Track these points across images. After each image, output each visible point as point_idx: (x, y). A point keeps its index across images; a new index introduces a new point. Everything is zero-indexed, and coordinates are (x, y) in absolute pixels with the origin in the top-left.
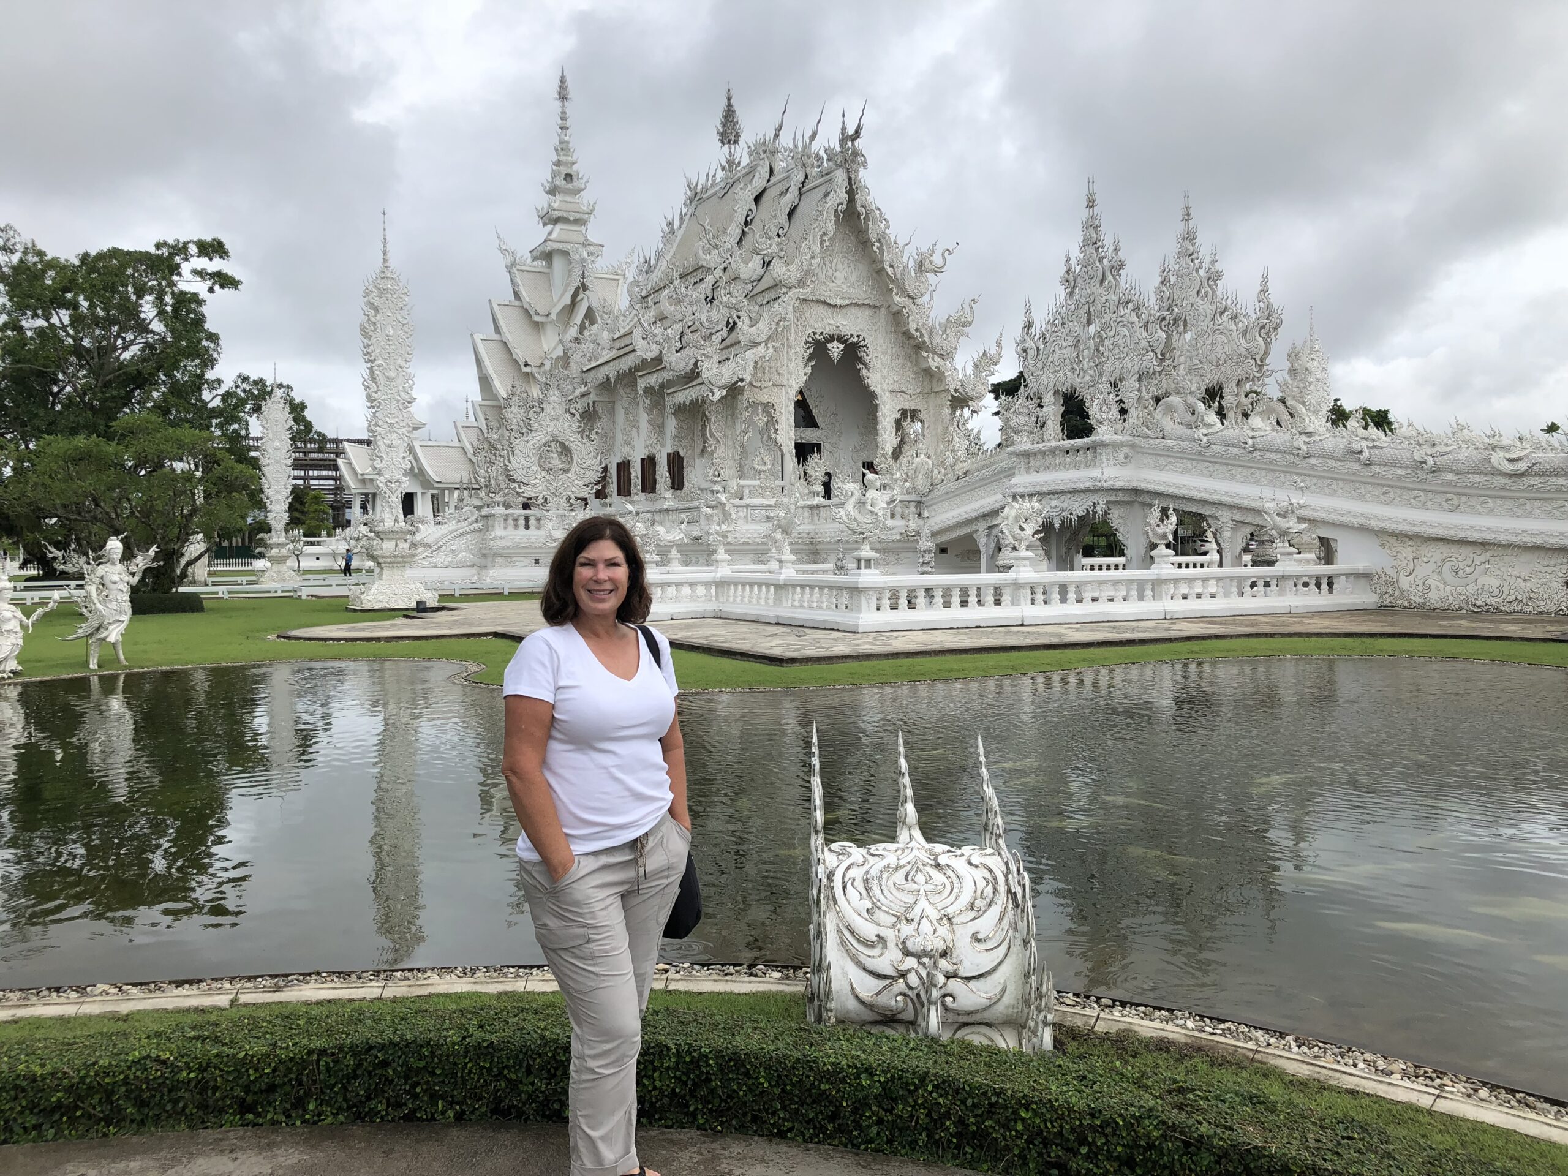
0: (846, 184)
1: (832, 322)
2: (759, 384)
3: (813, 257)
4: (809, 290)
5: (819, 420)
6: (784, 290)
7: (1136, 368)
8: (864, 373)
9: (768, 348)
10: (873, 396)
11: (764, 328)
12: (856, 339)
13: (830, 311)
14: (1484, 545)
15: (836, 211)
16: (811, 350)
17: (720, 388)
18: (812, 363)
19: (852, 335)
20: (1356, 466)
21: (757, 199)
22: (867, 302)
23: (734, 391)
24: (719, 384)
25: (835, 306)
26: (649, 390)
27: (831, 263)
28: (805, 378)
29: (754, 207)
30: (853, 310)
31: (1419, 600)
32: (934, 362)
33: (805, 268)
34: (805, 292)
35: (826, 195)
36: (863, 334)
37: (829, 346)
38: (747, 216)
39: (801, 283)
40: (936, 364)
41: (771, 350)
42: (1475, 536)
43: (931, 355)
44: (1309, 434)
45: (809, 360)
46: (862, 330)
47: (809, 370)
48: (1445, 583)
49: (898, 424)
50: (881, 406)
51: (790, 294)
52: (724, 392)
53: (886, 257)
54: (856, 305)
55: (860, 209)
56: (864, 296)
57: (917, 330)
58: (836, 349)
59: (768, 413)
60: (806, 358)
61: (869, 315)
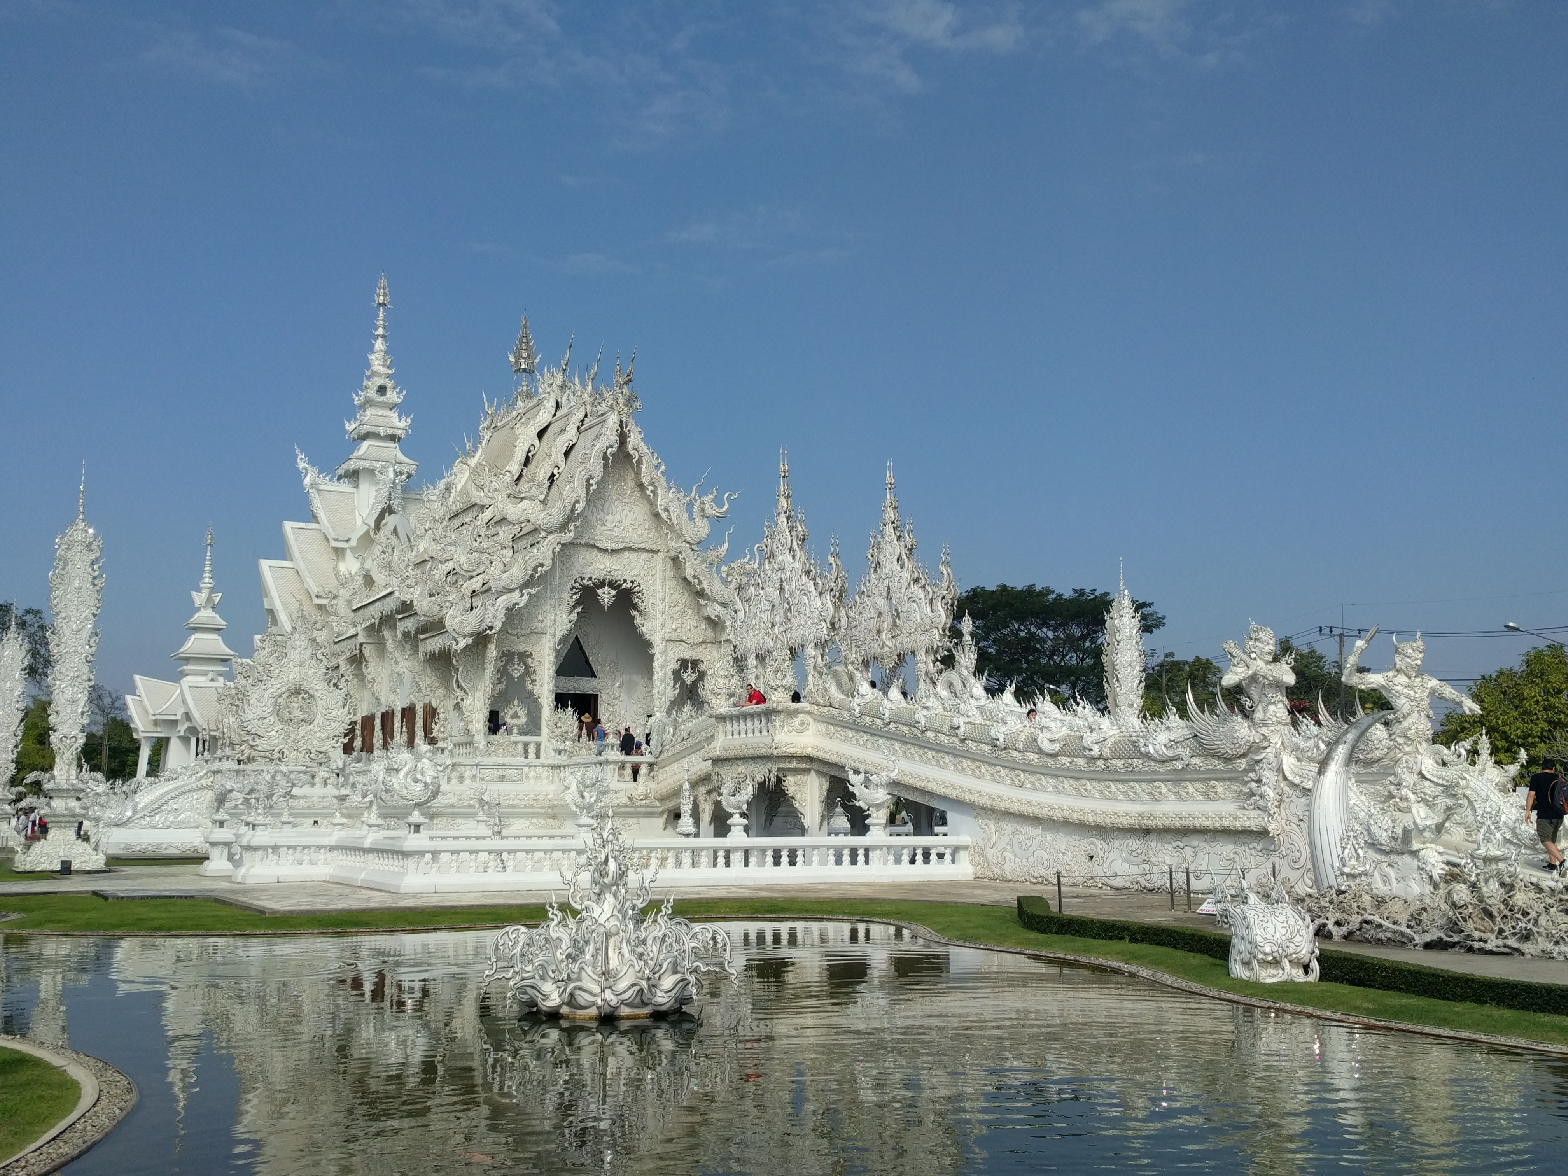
0: (617, 426)
1: (602, 567)
2: (515, 632)
3: (577, 502)
4: (572, 534)
5: (597, 669)
6: (543, 534)
7: (812, 636)
8: (638, 620)
9: (522, 595)
10: (648, 644)
11: (517, 573)
12: (629, 586)
13: (600, 555)
14: (1035, 820)
15: (605, 454)
16: (578, 596)
17: (465, 636)
18: (579, 610)
19: (625, 581)
20: (956, 740)
21: (541, 434)
22: (642, 546)
23: (481, 640)
24: (465, 631)
25: (607, 550)
26: (406, 635)
27: (603, 505)
28: (569, 626)
29: (536, 442)
30: (627, 553)
31: (1000, 872)
32: (714, 610)
33: (568, 512)
34: (569, 536)
35: (598, 437)
36: (638, 580)
37: (599, 591)
38: (529, 451)
39: (563, 528)
40: (716, 613)
41: (526, 597)
42: (1029, 810)
43: (710, 603)
44: (927, 708)
45: (574, 607)
46: (637, 576)
47: (574, 616)
48: (1016, 856)
49: (677, 675)
50: (656, 657)
51: (550, 538)
52: (470, 641)
53: (660, 501)
54: (630, 549)
55: (631, 452)
56: (640, 540)
57: (694, 577)
58: (606, 595)
59: (525, 664)
60: (572, 604)
61: (645, 560)
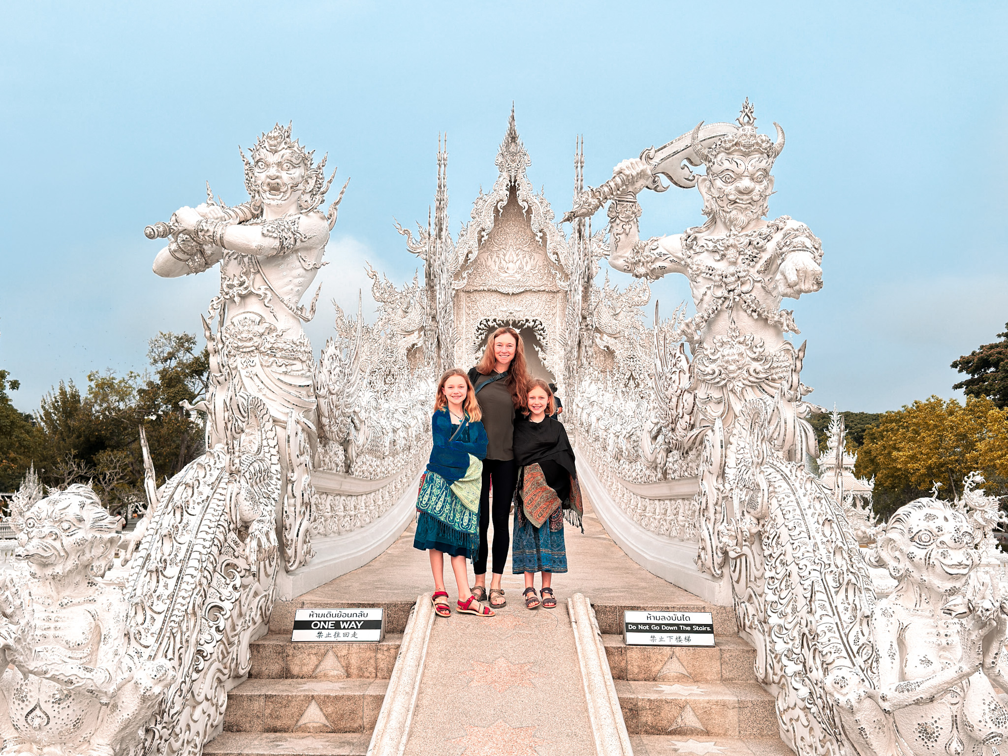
0: (507, 182)
1: (505, 309)
8: (541, 355)
9: (421, 337)
11: (414, 318)
12: (532, 324)
13: (503, 298)
15: (496, 207)
19: (527, 321)
22: (542, 288)
25: (508, 294)
27: (505, 255)
30: (528, 296)
32: (604, 341)
33: (461, 262)
34: (463, 283)
36: (539, 319)
40: (606, 343)
45: (480, 346)
46: (539, 315)
53: (549, 245)
54: (530, 290)
55: (521, 204)
56: (539, 283)
60: (477, 344)
61: (546, 301)
